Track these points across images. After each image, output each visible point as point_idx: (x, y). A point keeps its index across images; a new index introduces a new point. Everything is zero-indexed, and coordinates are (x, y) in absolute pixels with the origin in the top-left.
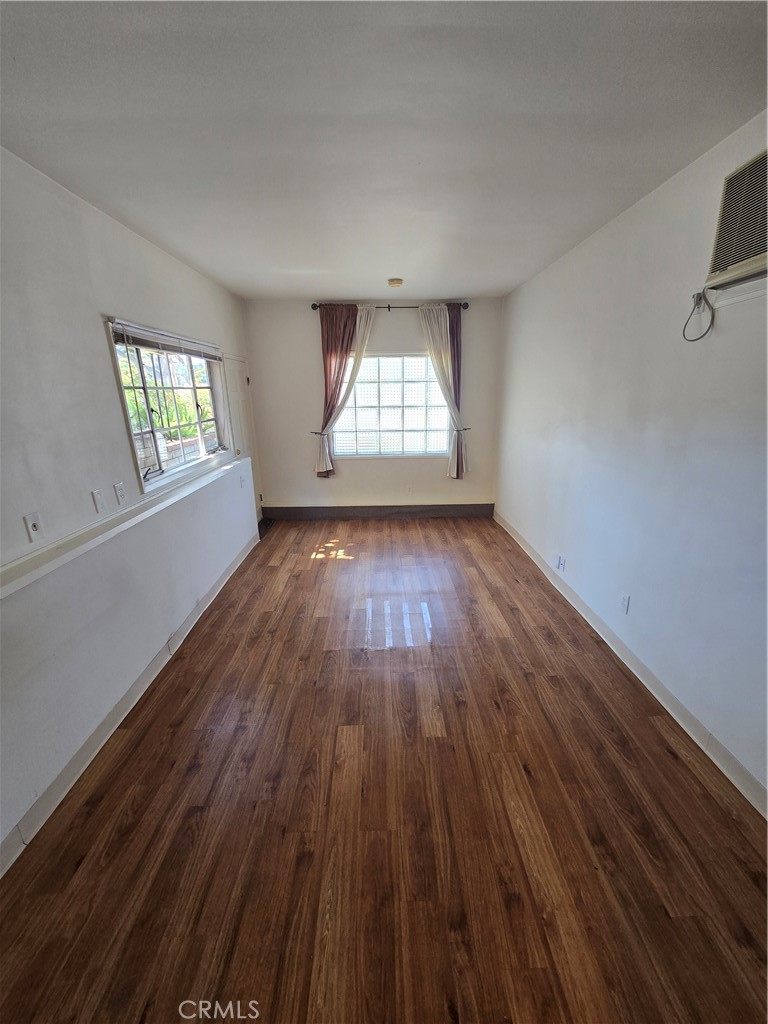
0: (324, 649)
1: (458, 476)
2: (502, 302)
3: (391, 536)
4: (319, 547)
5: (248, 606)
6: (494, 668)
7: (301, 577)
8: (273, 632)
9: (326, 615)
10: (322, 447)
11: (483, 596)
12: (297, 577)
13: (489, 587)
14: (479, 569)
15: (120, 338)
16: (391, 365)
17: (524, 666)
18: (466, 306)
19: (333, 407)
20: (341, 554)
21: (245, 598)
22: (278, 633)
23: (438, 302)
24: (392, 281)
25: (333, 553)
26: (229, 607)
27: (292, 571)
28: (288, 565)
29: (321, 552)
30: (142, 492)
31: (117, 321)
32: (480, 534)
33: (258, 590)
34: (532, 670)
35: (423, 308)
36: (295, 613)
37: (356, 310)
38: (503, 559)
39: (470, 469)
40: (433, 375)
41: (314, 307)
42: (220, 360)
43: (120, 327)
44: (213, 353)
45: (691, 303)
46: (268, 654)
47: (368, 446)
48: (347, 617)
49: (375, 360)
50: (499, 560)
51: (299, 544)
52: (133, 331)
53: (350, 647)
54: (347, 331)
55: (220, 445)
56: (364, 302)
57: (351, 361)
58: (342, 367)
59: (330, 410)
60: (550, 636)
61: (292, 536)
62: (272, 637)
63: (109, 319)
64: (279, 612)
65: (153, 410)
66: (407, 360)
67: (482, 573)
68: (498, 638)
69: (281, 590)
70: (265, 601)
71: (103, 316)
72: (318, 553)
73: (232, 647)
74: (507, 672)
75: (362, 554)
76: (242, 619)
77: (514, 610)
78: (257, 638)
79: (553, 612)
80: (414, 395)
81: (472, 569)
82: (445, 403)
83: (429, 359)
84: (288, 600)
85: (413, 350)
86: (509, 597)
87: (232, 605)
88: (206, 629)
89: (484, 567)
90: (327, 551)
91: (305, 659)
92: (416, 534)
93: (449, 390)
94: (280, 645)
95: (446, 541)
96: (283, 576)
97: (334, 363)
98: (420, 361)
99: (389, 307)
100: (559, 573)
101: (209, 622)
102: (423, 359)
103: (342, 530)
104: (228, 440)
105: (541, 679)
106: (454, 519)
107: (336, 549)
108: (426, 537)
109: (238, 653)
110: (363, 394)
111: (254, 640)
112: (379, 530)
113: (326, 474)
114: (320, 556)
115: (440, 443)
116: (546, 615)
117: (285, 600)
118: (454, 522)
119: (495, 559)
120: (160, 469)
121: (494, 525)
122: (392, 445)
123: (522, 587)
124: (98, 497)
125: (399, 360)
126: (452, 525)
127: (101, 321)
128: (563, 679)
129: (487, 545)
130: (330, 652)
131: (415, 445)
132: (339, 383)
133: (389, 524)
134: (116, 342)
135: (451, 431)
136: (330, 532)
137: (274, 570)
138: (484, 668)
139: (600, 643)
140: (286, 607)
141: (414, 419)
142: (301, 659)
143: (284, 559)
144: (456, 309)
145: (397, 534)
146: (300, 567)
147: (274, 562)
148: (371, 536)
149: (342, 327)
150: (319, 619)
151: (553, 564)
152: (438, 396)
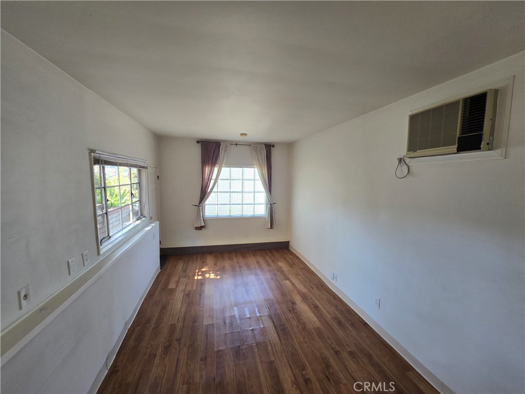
0: (216, 350)
1: (271, 227)
2: (290, 146)
3: (238, 263)
4: (198, 272)
5: (160, 320)
6: (318, 350)
7: (191, 295)
8: (179, 340)
9: (211, 323)
10: (199, 213)
11: (298, 299)
12: (188, 295)
13: (299, 292)
14: (291, 282)
15: (97, 161)
16: (236, 172)
17: (333, 346)
18: (273, 146)
19: (206, 192)
20: (212, 276)
21: (156, 315)
22: (183, 340)
23: (261, 143)
24: (242, 134)
25: (207, 276)
26: (146, 323)
27: (184, 291)
28: (181, 287)
29: (200, 275)
30: (99, 254)
31: (97, 152)
32: (285, 259)
33: (164, 308)
34: (338, 349)
35: (254, 146)
36: (192, 322)
37: (220, 145)
38: (301, 274)
39: (277, 224)
40: (258, 177)
41: (198, 142)
42: (147, 168)
43: (98, 155)
44: (143, 164)
45: (397, 162)
46: (178, 359)
47: (224, 212)
48: (225, 323)
49: (228, 169)
50: (300, 275)
51: (185, 271)
52: (104, 157)
53: (231, 346)
54: (215, 154)
55: (142, 215)
56: (224, 141)
57: (216, 169)
58: (211, 172)
59: (204, 195)
60: (339, 323)
61: (180, 266)
62: (179, 344)
63: (92, 151)
64: (180, 324)
65: (108, 200)
66: (245, 169)
67: (293, 284)
68: (314, 328)
69: (179, 306)
70: (170, 315)
71: (89, 149)
72: (198, 275)
73: (153, 356)
74: (326, 352)
75: (225, 276)
76: (156, 331)
77: (316, 307)
78: (169, 346)
79: (336, 307)
80: (249, 186)
81: (287, 281)
82: (264, 191)
83: (256, 169)
84: (185, 314)
85: (249, 165)
86: (311, 299)
87: (148, 321)
88: (131, 343)
89: (294, 280)
90: (203, 273)
91: (204, 359)
92: (252, 261)
93: (266, 184)
94: (185, 350)
95: (269, 265)
96: (179, 296)
97: (207, 170)
98: (251, 170)
99: (236, 144)
100: (334, 282)
101: (133, 337)
102: (253, 169)
103: (210, 260)
104: (146, 212)
105: (345, 355)
106: (270, 250)
107: (208, 272)
108: (258, 262)
109: (157, 361)
110: (222, 185)
111: (167, 349)
112: (231, 259)
113: (201, 228)
114: (200, 277)
115: (261, 210)
116: (333, 308)
117: (183, 313)
118: (270, 252)
119: (297, 274)
120: (108, 235)
121: (292, 253)
122: (236, 212)
123: (316, 291)
124: (71, 264)
125: (241, 169)
126: (269, 254)
127: (87, 152)
128: (355, 352)
129: (291, 266)
130: (220, 351)
131: (248, 212)
132: (209, 179)
133: (236, 256)
134: (95, 164)
135: (267, 204)
136: (203, 262)
137: (172, 291)
138: (312, 350)
139: (365, 324)
140: (185, 318)
141: (249, 198)
142: (201, 360)
143: (178, 282)
144: (269, 147)
145: (242, 261)
146: (189, 288)
147: (172, 286)
148: (227, 264)
149: (212, 152)
150: (207, 326)
151: (329, 277)
152: (260, 187)
